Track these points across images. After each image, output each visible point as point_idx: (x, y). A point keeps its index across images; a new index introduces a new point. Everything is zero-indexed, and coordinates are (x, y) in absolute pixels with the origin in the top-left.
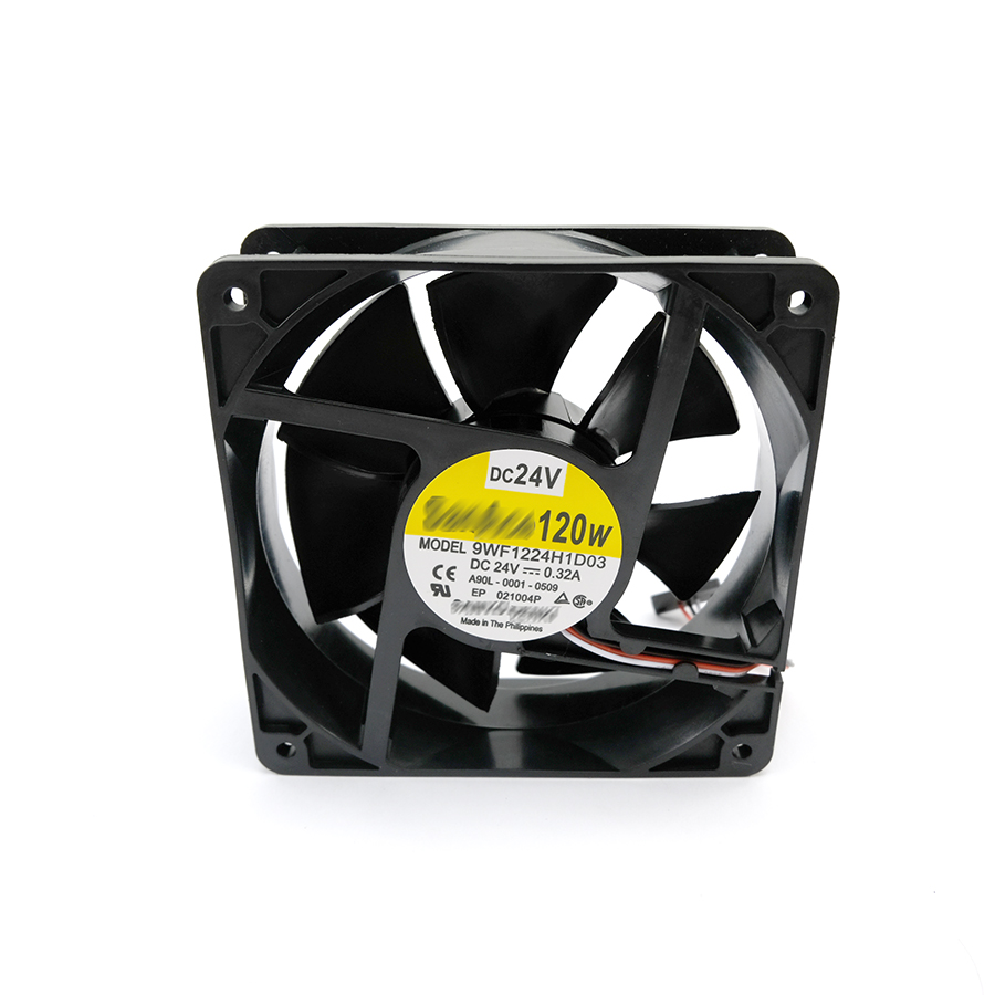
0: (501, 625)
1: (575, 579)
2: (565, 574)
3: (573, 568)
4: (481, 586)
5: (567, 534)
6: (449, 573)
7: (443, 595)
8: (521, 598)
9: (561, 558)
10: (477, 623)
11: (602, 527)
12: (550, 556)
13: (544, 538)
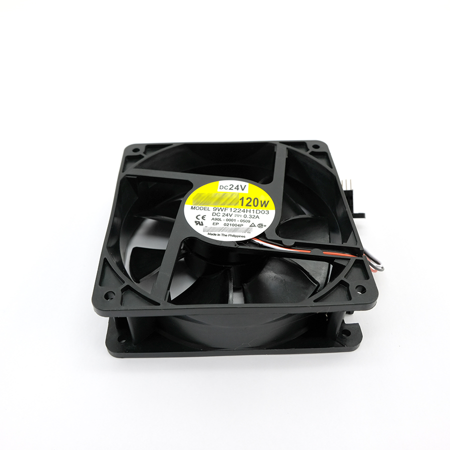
0: (226, 236)
1: (257, 218)
2: (252, 217)
3: (256, 215)
4: (217, 221)
5: (252, 203)
6: (203, 218)
7: (200, 225)
8: (234, 225)
9: (250, 211)
10: (215, 235)
11: (265, 202)
12: (245, 211)
13: (242, 205)
